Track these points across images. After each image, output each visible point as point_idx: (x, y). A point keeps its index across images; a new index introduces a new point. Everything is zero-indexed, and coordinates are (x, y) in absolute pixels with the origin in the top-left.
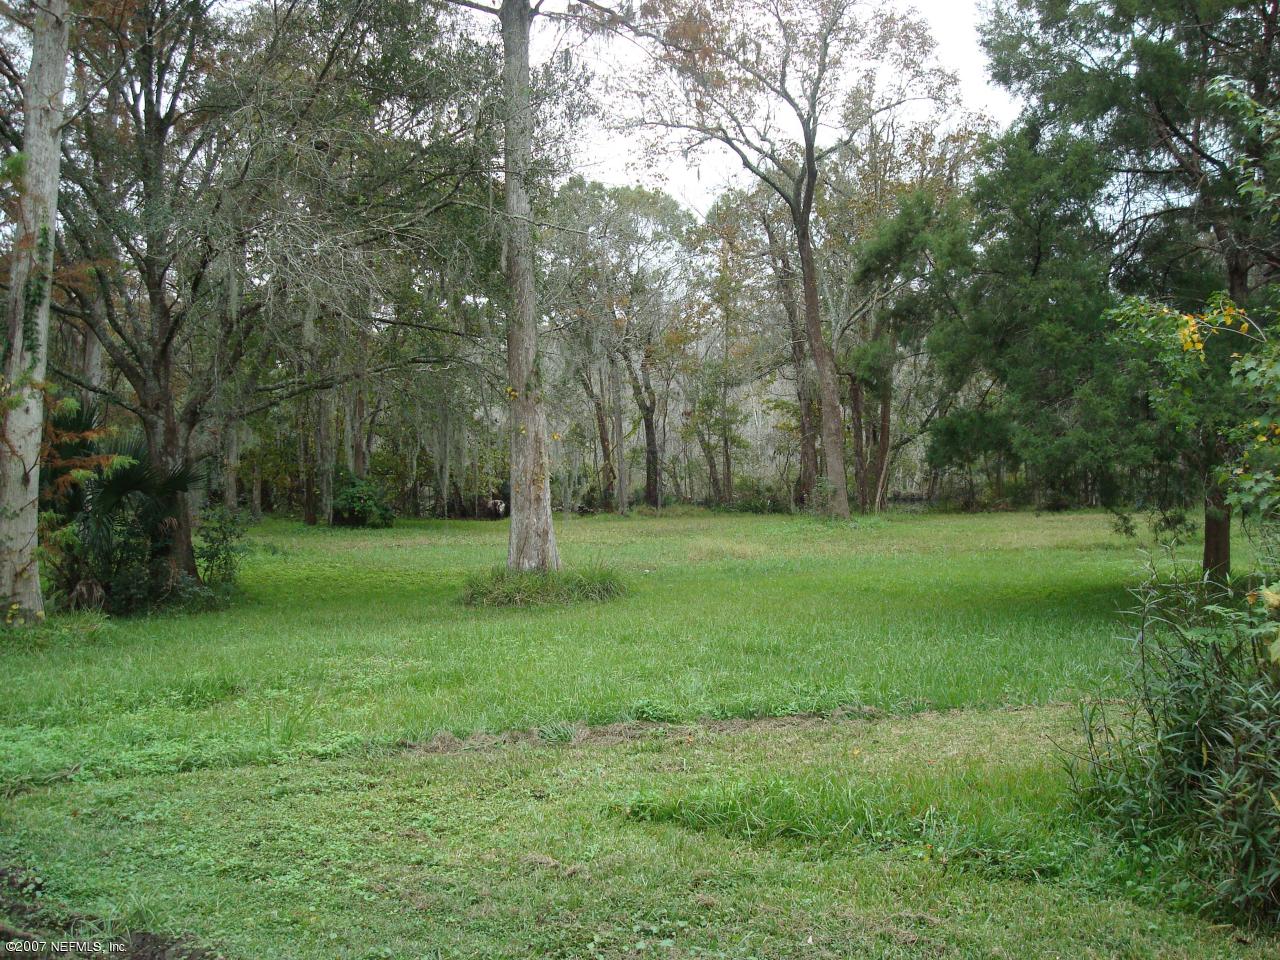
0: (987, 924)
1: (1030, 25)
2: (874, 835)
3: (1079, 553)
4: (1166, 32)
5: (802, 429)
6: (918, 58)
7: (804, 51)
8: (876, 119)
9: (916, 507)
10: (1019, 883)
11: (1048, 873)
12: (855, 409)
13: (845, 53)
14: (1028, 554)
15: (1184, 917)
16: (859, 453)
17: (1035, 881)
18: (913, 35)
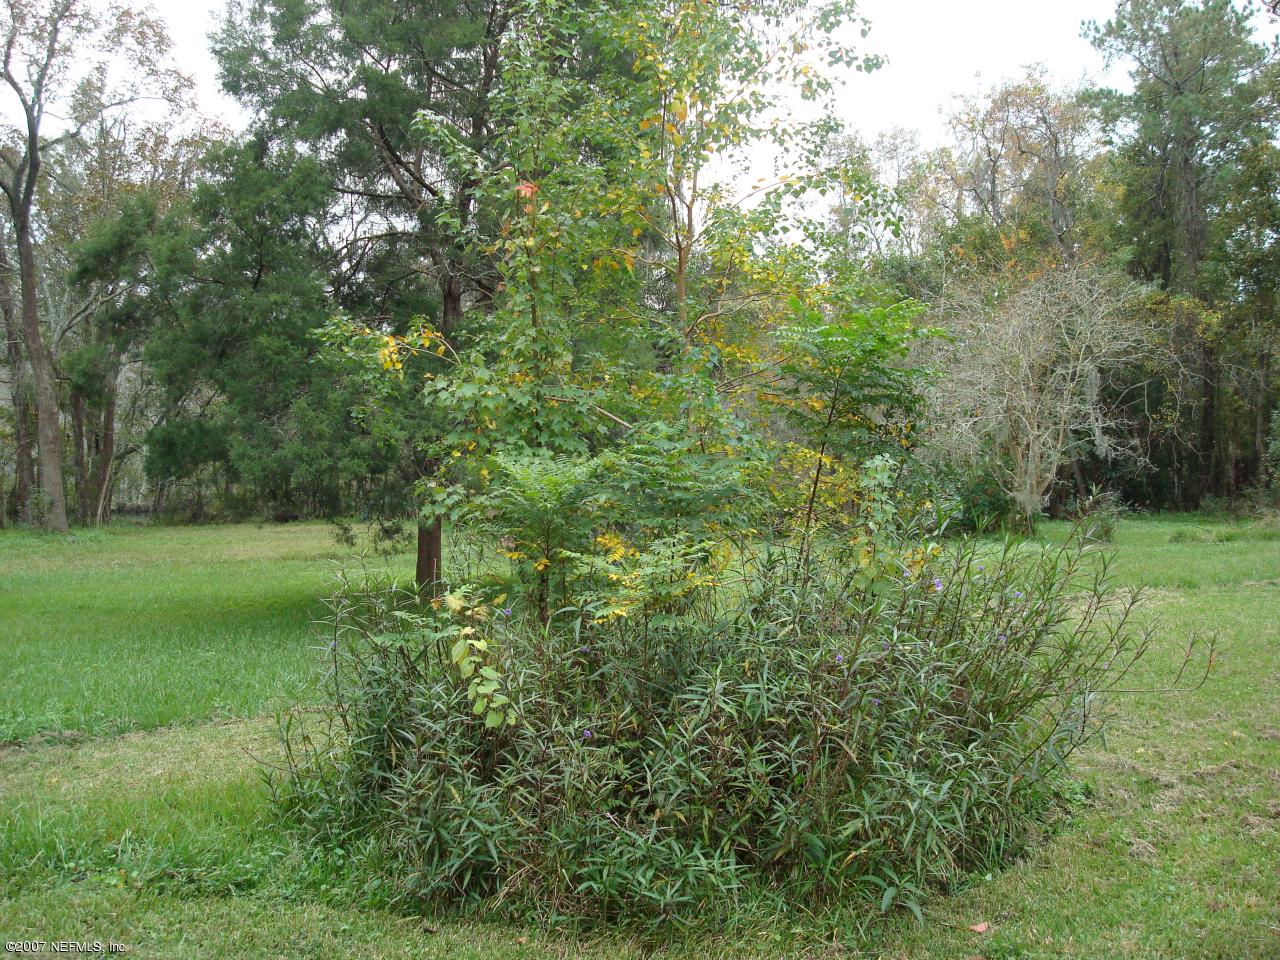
0: (181, 946)
1: (262, 40)
2: (66, 866)
3: (303, 564)
4: (392, 62)
5: (17, 436)
6: (154, 56)
7: (32, 34)
8: (108, 114)
9: (142, 519)
10: (216, 899)
11: (246, 886)
12: (76, 416)
13: (76, 42)
14: (253, 565)
15: (375, 914)
16: (79, 462)
17: (231, 896)
18: (149, 32)
